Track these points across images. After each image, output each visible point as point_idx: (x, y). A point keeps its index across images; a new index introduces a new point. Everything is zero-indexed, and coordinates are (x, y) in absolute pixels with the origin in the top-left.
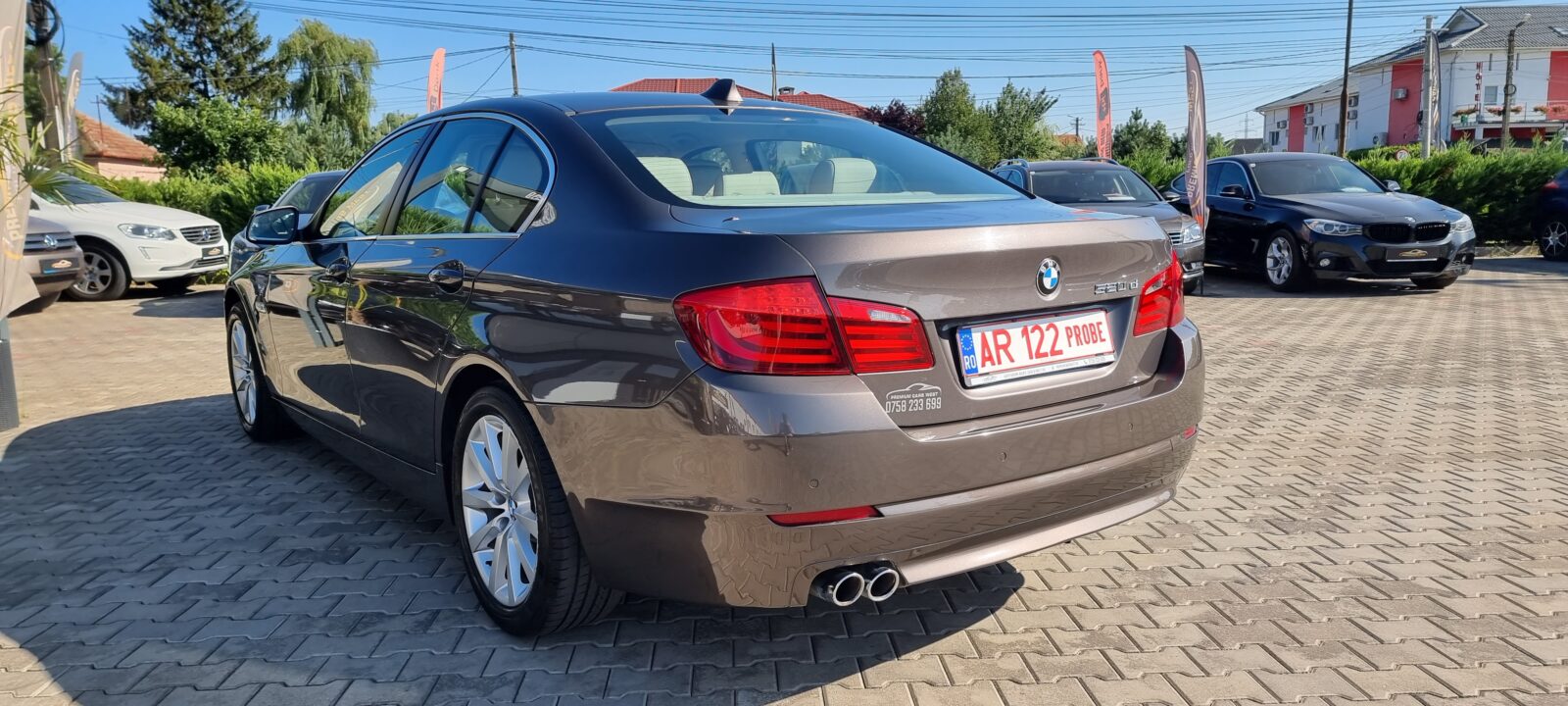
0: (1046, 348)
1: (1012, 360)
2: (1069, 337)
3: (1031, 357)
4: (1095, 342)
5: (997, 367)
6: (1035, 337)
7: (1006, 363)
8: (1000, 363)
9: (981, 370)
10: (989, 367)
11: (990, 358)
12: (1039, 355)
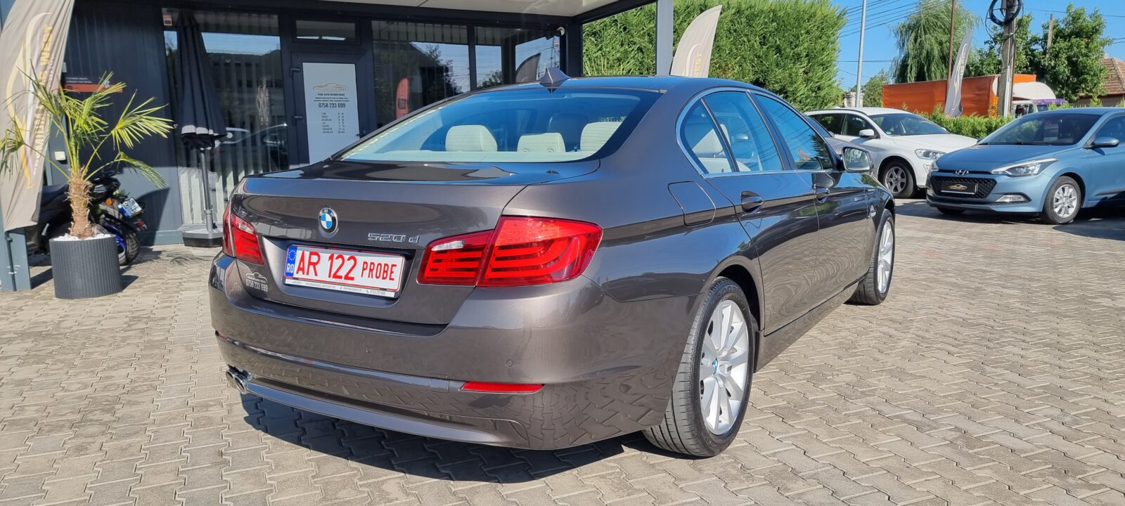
2: (364, 269)
3: (330, 276)
4: (384, 278)
5: (305, 276)
8: (308, 274)
11: (303, 269)
12: (335, 276)
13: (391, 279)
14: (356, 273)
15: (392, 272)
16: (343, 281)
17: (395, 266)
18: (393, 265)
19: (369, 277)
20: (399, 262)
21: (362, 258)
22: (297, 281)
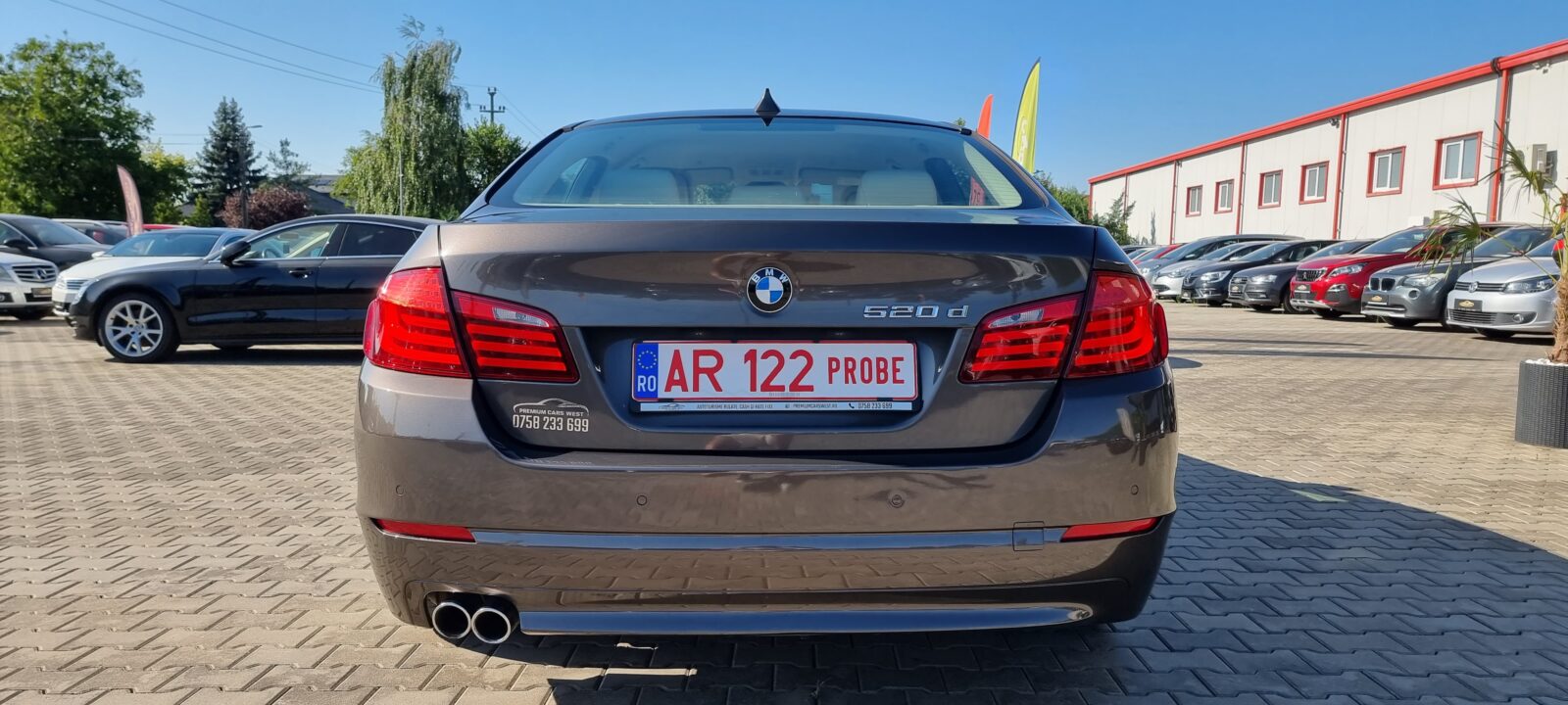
0: (785, 378)
1: (718, 388)
2: (831, 371)
3: (753, 388)
4: (879, 381)
5: (691, 394)
6: (765, 367)
7: (706, 388)
8: (696, 388)
9: (662, 394)
10: (676, 392)
11: (682, 383)
12: (766, 387)
13: (895, 381)
14: (817, 378)
15: (896, 370)
16: (787, 393)
17: (901, 359)
18: (895, 360)
19: (847, 382)
20: (906, 350)
21: (821, 351)
22: (672, 405)
